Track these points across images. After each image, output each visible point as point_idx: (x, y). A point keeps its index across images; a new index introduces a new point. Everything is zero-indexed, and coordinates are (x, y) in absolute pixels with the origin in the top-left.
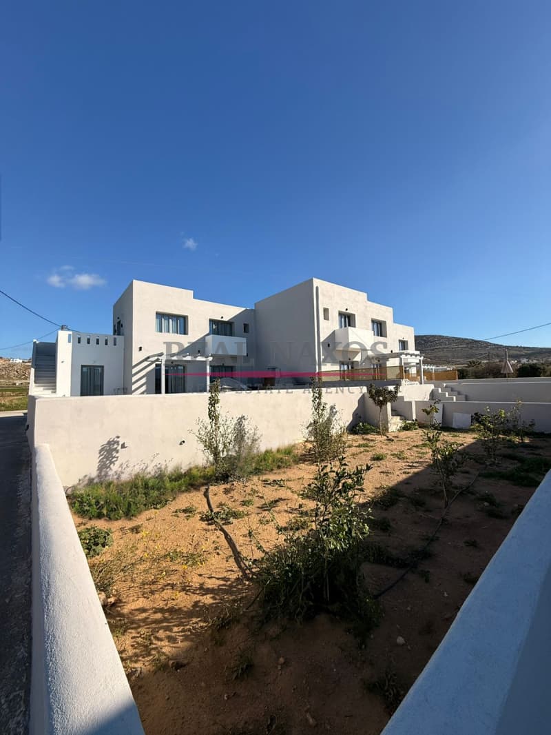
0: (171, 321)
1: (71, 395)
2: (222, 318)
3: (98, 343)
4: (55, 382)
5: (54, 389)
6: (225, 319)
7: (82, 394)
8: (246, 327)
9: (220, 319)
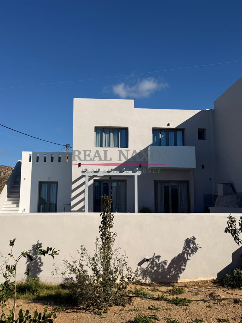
0: (111, 134)
1: (31, 212)
2: (169, 125)
3: (52, 161)
4: (19, 197)
5: (18, 203)
6: (171, 126)
7: (39, 211)
8: (201, 134)
9: (166, 126)
